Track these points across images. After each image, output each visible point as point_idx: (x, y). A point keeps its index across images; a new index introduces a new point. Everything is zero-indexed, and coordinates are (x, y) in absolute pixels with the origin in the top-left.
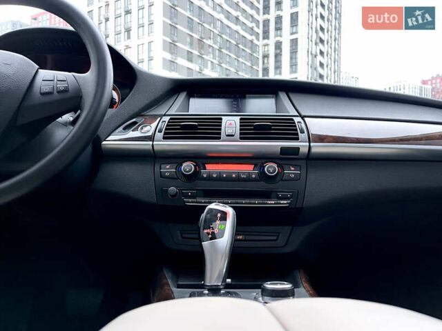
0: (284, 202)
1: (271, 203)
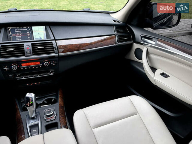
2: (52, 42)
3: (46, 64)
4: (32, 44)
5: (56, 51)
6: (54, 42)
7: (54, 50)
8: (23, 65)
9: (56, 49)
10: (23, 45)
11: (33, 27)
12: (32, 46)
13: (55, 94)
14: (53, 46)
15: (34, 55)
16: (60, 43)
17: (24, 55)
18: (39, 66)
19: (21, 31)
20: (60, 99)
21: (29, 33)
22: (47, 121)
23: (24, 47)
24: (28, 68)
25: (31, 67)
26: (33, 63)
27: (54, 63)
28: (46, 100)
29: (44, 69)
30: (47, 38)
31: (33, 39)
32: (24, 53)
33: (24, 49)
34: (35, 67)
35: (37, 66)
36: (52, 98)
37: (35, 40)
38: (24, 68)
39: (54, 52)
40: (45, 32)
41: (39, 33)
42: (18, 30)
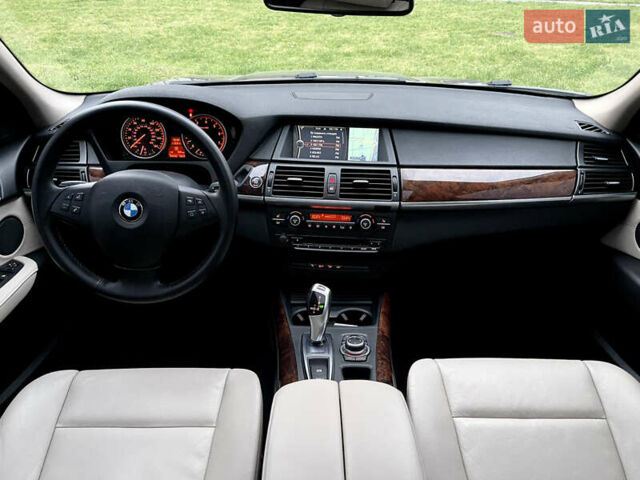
0: (374, 250)
1: (364, 250)
2: (389, 172)
3: (365, 224)
4: (343, 170)
5: (395, 194)
6: (394, 171)
7: (390, 192)
8: (313, 216)
9: (395, 190)
10: (323, 170)
11: (351, 129)
12: (342, 175)
13: (370, 302)
14: (390, 182)
15: (342, 196)
16: (409, 175)
17: (320, 196)
18: (347, 226)
19: (324, 137)
20: (381, 319)
21: (341, 142)
22: (347, 358)
23: (323, 175)
24: (322, 225)
25: (330, 226)
26: (334, 216)
27: (384, 224)
28: (345, 313)
29: (356, 235)
30: (379, 160)
31: (346, 159)
32: (322, 190)
33: (323, 180)
34: (338, 226)
35: (343, 225)
36: (363, 313)
37: (349, 160)
38: (314, 224)
39: (389, 198)
40: (377, 143)
41: (363, 145)
42: (318, 135)
